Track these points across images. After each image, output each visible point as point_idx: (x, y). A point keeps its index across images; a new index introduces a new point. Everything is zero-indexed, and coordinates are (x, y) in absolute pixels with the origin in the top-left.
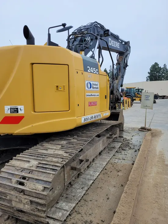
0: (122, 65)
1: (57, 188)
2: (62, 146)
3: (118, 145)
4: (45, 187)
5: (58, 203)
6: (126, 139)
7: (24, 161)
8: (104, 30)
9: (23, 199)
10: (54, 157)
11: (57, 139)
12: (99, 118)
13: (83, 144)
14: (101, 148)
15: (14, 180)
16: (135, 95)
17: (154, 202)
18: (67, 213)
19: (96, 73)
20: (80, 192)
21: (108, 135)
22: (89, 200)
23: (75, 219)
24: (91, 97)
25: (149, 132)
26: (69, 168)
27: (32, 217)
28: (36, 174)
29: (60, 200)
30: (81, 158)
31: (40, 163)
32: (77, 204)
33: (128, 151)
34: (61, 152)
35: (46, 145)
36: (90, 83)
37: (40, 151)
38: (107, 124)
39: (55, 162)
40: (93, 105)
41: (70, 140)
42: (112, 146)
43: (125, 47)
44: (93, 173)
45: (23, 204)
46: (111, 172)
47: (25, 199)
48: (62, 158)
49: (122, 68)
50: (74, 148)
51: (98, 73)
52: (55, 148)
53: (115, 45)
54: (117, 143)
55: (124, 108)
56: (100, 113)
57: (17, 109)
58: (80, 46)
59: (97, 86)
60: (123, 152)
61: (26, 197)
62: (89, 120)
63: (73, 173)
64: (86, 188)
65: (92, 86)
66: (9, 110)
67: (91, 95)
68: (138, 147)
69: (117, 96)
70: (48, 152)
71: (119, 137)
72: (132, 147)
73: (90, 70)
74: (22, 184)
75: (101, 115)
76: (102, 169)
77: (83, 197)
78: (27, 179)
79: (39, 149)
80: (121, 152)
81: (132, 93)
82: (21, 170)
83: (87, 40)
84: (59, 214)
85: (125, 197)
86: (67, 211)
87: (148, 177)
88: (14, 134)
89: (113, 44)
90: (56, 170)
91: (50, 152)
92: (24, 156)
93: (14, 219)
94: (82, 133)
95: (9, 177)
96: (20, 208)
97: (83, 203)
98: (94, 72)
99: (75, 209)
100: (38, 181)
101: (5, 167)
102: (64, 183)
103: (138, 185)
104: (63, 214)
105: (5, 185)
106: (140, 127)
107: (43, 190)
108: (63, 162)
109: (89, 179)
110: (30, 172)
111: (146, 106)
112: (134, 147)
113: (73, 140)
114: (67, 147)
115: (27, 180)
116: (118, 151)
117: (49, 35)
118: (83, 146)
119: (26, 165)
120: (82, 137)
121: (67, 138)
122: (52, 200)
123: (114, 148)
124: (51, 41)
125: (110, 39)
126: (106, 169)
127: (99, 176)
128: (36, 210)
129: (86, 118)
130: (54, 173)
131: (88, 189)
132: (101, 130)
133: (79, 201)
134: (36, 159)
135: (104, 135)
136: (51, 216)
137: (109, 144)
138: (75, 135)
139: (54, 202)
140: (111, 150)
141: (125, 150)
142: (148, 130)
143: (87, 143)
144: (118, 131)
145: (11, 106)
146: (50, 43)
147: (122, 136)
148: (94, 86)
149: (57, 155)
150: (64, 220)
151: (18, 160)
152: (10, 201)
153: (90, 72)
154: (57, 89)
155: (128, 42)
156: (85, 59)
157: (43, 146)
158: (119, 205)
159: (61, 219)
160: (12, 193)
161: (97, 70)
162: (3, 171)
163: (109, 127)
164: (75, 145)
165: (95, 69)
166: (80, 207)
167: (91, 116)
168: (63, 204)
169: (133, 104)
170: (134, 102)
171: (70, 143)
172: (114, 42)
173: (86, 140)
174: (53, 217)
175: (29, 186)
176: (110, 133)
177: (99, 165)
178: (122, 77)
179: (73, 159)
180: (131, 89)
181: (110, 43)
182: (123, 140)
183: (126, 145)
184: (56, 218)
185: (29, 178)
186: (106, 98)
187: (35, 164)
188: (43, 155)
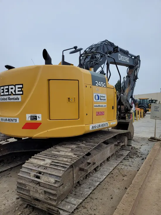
0: (132, 78)
1: (67, 184)
2: (72, 150)
3: (126, 153)
4: (56, 181)
5: (68, 198)
6: (135, 148)
7: (41, 159)
8: (114, 47)
9: (38, 190)
10: (64, 157)
11: (68, 143)
12: (106, 126)
13: (90, 148)
14: (109, 154)
15: (33, 174)
16: (148, 106)
17: (154, 204)
18: (75, 206)
19: (103, 87)
20: (87, 191)
21: (116, 143)
22: (94, 198)
23: (81, 212)
24: (99, 107)
25: (159, 142)
26: (77, 168)
27: (46, 205)
28: (50, 170)
29: (70, 196)
30: (88, 161)
31: (53, 162)
32: (84, 200)
33: (135, 159)
34: (70, 154)
35: (59, 148)
36: (98, 96)
37: (53, 152)
38: (115, 132)
39: (65, 161)
40: (100, 115)
41: (79, 144)
42: (120, 154)
43: (135, 61)
44: (100, 176)
45: (38, 194)
46: (117, 176)
47: (41, 189)
48: (71, 159)
49: (132, 81)
50: (82, 151)
51: (105, 87)
52: (66, 150)
53: (125, 60)
54: (125, 151)
55: (136, 118)
56: (107, 122)
57: (36, 117)
58: (90, 63)
59: (104, 98)
60: (130, 160)
61: (41, 188)
62: (97, 128)
63: (81, 174)
64: (93, 188)
65: (100, 98)
66: (30, 117)
67: (99, 106)
68: (145, 156)
69: (127, 106)
70: (60, 153)
71: (127, 145)
72: (140, 156)
73: (98, 84)
74: (38, 177)
75: (108, 124)
76: (108, 173)
77: (89, 195)
78: (42, 173)
79: (53, 151)
80: (128, 159)
81: (145, 104)
82: (38, 166)
83: (97, 57)
84: (68, 206)
85: (127, 197)
86: (75, 205)
87: (152, 182)
88: (33, 137)
89: (123, 59)
90: (66, 167)
91: (62, 153)
92: (40, 155)
93: (31, 208)
94: (90, 139)
95: (28, 172)
96: (36, 197)
97: (90, 200)
98: (102, 86)
99: (82, 204)
100: (51, 175)
101: (25, 164)
102: (73, 182)
103: (140, 188)
104: (71, 207)
105: (25, 177)
106: (150, 138)
107: (55, 183)
108: (71, 162)
109: (96, 181)
110: (45, 168)
111: (156, 117)
112: (142, 156)
113: (82, 144)
114: (76, 150)
115: (43, 175)
116: (125, 158)
117: (63, 56)
118: (90, 149)
119: (42, 163)
120: (90, 143)
121: (77, 143)
122: (62, 194)
123: (122, 155)
124: (65, 61)
125: (119, 55)
126: (112, 174)
127: (105, 179)
128: (49, 199)
129: (93, 126)
130: (64, 170)
131: (95, 189)
132: (107, 137)
133: (86, 198)
134: (50, 159)
135: (112, 143)
136: (61, 208)
137: (117, 151)
138: (84, 141)
139: (64, 197)
140: (119, 157)
141: (132, 157)
142: (157, 140)
143: (93, 148)
144: (126, 139)
145: (32, 114)
146: (64, 63)
147: (131, 145)
148: (102, 98)
149: (67, 156)
150: (72, 211)
151: (36, 158)
152: (29, 191)
153: (98, 85)
154: (69, 101)
155: (138, 56)
156: (93, 74)
157: (56, 149)
158: (120, 203)
159: (70, 211)
160: (30, 184)
161: (104, 84)
162: (23, 167)
163: (116, 135)
164: (83, 149)
165: (102, 83)
166: (87, 203)
167: (99, 124)
168: (72, 200)
169: (146, 115)
170: (147, 112)
171: (79, 147)
172: (124, 57)
173: (93, 145)
174: (63, 209)
175: (43, 179)
176: (119, 141)
177: (106, 170)
178: (132, 89)
179: (82, 162)
180: (144, 100)
181: (120, 58)
182: (132, 148)
183: (134, 153)
184: (65, 210)
185: (44, 173)
186: (113, 108)
187: (49, 162)
188: (55, 156)
